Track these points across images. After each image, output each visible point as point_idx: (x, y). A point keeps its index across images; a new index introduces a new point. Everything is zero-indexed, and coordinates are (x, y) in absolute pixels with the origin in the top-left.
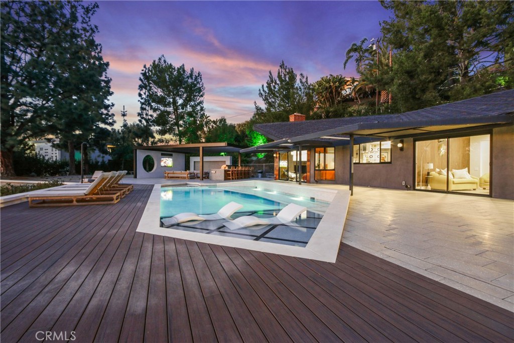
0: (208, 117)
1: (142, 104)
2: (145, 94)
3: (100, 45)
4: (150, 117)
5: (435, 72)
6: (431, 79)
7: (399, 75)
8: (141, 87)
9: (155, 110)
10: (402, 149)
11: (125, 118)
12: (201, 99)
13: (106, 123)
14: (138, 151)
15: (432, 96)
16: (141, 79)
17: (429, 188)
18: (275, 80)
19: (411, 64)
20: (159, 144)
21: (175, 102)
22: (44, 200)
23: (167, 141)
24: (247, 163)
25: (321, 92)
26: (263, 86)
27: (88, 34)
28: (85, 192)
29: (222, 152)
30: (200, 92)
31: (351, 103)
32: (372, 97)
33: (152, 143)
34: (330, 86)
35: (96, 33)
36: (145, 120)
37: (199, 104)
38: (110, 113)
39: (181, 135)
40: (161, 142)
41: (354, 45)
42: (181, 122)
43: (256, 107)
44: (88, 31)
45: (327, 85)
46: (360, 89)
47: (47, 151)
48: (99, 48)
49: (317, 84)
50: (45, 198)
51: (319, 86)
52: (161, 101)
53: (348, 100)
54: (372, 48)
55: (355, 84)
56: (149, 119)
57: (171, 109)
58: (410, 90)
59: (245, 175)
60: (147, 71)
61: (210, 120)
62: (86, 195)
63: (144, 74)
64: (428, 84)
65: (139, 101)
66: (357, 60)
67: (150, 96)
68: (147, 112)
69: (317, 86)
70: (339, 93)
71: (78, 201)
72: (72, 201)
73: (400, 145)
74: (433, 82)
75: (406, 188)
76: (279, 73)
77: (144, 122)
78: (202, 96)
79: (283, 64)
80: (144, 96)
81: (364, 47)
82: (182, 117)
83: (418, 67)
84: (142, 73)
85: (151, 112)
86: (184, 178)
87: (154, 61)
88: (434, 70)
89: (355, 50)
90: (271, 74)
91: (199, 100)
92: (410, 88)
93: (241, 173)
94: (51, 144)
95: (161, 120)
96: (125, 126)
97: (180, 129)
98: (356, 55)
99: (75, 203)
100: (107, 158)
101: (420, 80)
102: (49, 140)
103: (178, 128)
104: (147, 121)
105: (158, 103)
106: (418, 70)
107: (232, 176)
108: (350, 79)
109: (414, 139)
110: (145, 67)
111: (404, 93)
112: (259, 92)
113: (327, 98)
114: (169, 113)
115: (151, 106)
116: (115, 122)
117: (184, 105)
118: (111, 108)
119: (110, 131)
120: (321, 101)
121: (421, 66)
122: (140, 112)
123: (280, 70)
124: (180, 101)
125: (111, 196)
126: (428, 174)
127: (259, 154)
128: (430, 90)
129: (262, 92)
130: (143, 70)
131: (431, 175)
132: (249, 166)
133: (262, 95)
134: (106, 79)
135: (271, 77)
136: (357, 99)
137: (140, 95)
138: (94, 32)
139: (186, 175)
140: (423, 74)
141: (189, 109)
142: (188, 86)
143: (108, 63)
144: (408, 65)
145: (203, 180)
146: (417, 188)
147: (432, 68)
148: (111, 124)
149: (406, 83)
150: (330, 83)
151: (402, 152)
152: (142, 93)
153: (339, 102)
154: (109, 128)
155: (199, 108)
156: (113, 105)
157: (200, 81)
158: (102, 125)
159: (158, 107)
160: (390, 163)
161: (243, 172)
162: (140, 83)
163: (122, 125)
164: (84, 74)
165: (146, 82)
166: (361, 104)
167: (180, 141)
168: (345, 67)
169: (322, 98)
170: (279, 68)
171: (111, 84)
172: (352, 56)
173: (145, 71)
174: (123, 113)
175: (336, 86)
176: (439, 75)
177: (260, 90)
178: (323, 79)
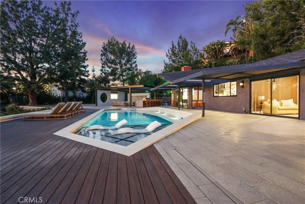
0: (141, 70)
1: (103, 64)
2: (104, 58)
3: (81, 33)
4: (107, 72)
5: (280, 34)
6: (277, 39)
7: (254, 38)
8: (102, 55)
9: (110, 68)
10: (243, 87)
11: (94, 72)
12: (135, 60)
13: (85, 76)
14: (98, 90)
15: (279, 50)
16: (102, 51)
17: (262, 112)
18: (175, 47)
19: (264, 30)
20: (112, 86)
21: (120, 63)
22: (33, 117)
23: (117, 85)
24: (161, 97)
25: (209, 52)
26: (169, 50)
27: (74, 28)
28: (50, 113)
29: (147, 90)
30: (134, 56)
31: (229, 58)
32: (244, 53)
33: (108, 86)
34: (215, 48)
35: (78, 27)
36: (104, 73)
37: (134, 63)
38: (87, 70)
39: (124, 81)
40: (113, 85)
41: (231, 20)
42: (124, 74)
43: (165, 63)
44: (74, 26)
45: (213, 47)
46: (235, 48)
47: (56, 91)
48: (81, 35)
49: (207, 47)
50: (33, 116)
51: (208, 48)
52: (113, 62)
53: (227, 56)
54: (242, 21)
55: (232, 46)
56: (106, 73)
57: (118, 66)
58: (263, 47)
59: (156, 104)
60: (105, 46)
61: (142, 72)
62: (51, 114)
63: (103, 48)
64: (276, 43)
65: (101, 63)
66: (233, 30)
67: (107, 59)
68: (105, 69)
69: (207, 48)
70: (221, 52)
71: (47, 118)
72: (44, 118)
73: (241, 84)
74: (279, 41)
75: (245, 112)
76: (178, 42)
77: (103, 74)
78: (135, 58)
79: (181, 36)
80: (103, 60)
81: (238, 21)
82: (125, 71)
83: (268, 31)
84: (102, 47)
85: (107, 69)
86: (122, 106)
87: (109, 40)
88: (280, 33)
89: (232, 24)
90: (173, 43)
91: (134, 61)
92: (263, 46)
93: (154, 103)
94: (57, 88)
95: (113, 73)
96: (94, 77)
97: (124, 77)
98: (233, 27)
99: (45, 119)
100: (85, 95)
101: (270, 40)
102: (56, 86)
103: (123, 77)
104: (105, 74)
105: (112, 63)
106: (268, 33)
107: (148, 104)
108: (228, 43)
109: (250, 80)
110: (104, 44)
111: (259, 50)
112: (166, 54)
113: (213, 56)
114: (117, 69)
115: (108, 65)
116: (89, 75)
117: (125, 65)
118: (87, 67)
119: (86, 80)
120: (209, 57)
121: (270, 31)
122: (102, 69)
123: (179, 40)
124: (123, 62)
125: (63, 115)
126: (261, 103)
127: (168, 91)
128: (278, 47)
129: (168, 54)
130: (103, 46)
131: (264, 104)
132: (160, 99)
133: (168, 55)
134: (84, 52)
135: (173, 45)
136: (233, 55)
137: (102, 59)
138: (77, 26)
139: (123, 104)
140: (271, 36)
141: (128, 66)
142: (127, 53)
143: (85, 43)
144: (262, 31)
145: (131, 107)
146: (253, 112)
147: (278, 32)
148: (87, 76)
149: (260, 43)
150: (215, 46)
151: (243, 89)
152: (102, 58)
153: (221, 58)
154: (86, 78)
155: (134, 65)
156: (88, 66)
157: (134, 49)
158: (83, 77)
159: (111, 65)
160: (236, 96)
161: (155, 102)
162: (102, 52)
163: (92, 77)
164: (69, 50)
165: (104, 52)
166: (235, 59)
167: (124, 85)
168: (226, 35)
169: (210, 56)
170: (178, 39)
171: (87, 54)
172: (230, 28)
173: (104, 46)
174: (93, 70)
175: (218, 48)
176: (283, 36)
177: (166, 53)
178: (210, 44)
